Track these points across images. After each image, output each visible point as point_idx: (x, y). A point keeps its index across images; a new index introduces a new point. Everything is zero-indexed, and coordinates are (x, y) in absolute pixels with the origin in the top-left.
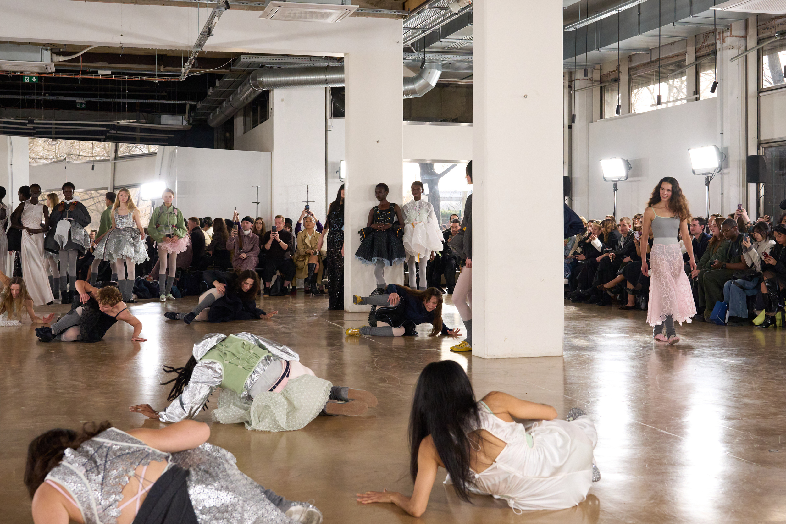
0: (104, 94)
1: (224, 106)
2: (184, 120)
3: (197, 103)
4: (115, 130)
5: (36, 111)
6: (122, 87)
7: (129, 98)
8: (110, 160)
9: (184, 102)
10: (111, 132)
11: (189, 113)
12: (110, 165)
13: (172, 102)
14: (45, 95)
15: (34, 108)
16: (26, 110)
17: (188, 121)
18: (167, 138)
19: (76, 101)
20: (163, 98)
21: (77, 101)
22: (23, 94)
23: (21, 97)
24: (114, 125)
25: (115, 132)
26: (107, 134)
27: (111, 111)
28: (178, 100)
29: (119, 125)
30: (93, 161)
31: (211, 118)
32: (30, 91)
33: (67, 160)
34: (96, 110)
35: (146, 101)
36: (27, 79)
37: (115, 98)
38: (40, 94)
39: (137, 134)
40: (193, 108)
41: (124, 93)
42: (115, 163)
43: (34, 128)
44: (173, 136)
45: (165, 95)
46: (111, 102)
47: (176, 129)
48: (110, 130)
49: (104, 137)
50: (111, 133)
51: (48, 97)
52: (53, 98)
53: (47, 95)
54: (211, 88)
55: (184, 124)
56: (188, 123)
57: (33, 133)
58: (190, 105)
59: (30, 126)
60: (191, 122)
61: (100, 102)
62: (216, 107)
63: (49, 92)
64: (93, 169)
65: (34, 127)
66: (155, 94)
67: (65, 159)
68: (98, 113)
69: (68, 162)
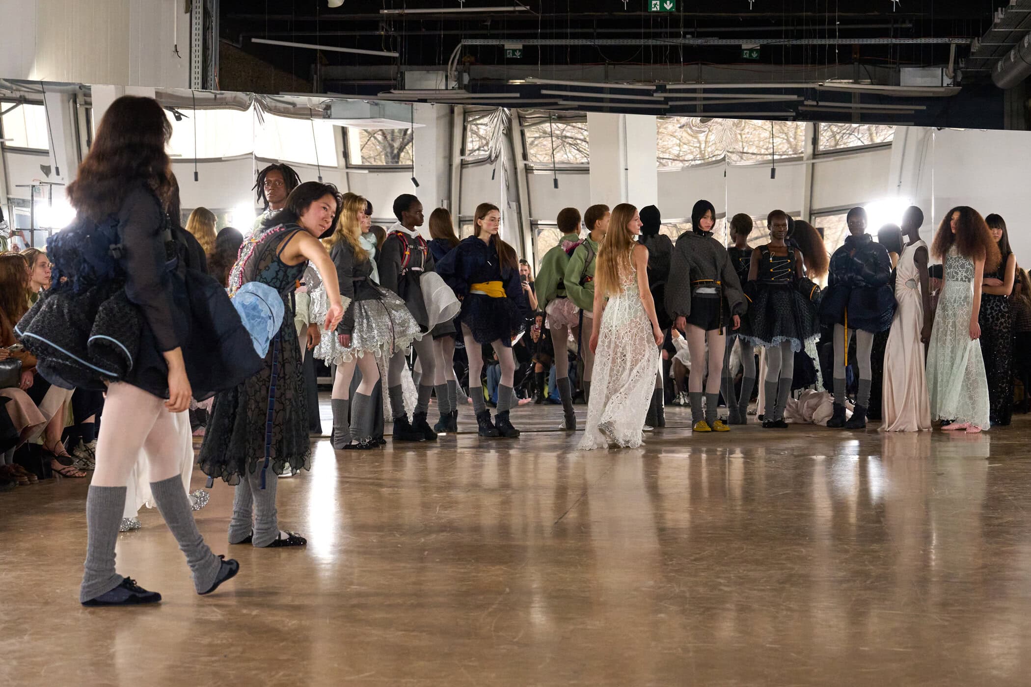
0: (792, 31)
1: (1026, 45)
2: (945, 77)
3: (971, 42)
4: (813, 100)
5: (669, 68)
6: (827, 14)
7: (840, 37)
8: (805, 158)
9: (945, 40)
10: (806, 103)
11: (956, 62)
12: (803, 169)
13: (923, 41)
14: (684, 37)
15: (666, 62)
16: (652, 66)
17: (954, 78)
18: (913, 112)
19: (740, 46)
20: (906, 34)
21: (744, 47)
22: (647, 36)
23: (642, 42)
24: (813, 89)
25: (815, 103)
26: (800, 108)
27: (807, 63)
28: (936, 36)
29: (821, 88)
30: (773, 161)
31: (999, 70)
32: (659, 30)
33: (727, 160)
34: (778, 62)
35: (873, 41)
36: (655, 5)
37: (815, 37)
38: (677, 35)
39: (855, 106)
40: (963, 51)
41: (832, 27)
42: (813, 164)
43: (667, 100)
44: (924, 108)
45: (909, 28)
46: (806, 45)
47: (931, 95)
48: (805, 100)
49: (794, 114)
50: (807, 106)
51: (691, 41)
52: (700, 42)
53: (688, 36)
54: (1000, 9)
55: (945, 85)
56: (954, 81)
57: (665, 109)
58: (958, 46)
59: (659, 96)
60: (959, 79)
61: (786, 45)
62: (1009, 49)
63: (693, 30)
64: (773, 176)
65: (665, 98)
66: (889, 26)
67: (724, 159)
68: (783, 68)
69: (728, 163)
